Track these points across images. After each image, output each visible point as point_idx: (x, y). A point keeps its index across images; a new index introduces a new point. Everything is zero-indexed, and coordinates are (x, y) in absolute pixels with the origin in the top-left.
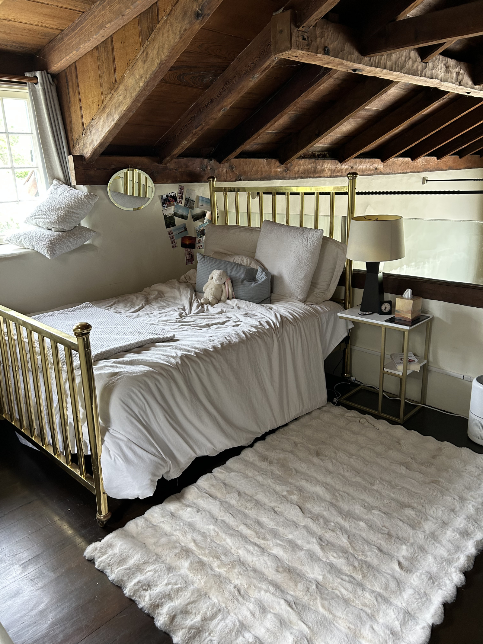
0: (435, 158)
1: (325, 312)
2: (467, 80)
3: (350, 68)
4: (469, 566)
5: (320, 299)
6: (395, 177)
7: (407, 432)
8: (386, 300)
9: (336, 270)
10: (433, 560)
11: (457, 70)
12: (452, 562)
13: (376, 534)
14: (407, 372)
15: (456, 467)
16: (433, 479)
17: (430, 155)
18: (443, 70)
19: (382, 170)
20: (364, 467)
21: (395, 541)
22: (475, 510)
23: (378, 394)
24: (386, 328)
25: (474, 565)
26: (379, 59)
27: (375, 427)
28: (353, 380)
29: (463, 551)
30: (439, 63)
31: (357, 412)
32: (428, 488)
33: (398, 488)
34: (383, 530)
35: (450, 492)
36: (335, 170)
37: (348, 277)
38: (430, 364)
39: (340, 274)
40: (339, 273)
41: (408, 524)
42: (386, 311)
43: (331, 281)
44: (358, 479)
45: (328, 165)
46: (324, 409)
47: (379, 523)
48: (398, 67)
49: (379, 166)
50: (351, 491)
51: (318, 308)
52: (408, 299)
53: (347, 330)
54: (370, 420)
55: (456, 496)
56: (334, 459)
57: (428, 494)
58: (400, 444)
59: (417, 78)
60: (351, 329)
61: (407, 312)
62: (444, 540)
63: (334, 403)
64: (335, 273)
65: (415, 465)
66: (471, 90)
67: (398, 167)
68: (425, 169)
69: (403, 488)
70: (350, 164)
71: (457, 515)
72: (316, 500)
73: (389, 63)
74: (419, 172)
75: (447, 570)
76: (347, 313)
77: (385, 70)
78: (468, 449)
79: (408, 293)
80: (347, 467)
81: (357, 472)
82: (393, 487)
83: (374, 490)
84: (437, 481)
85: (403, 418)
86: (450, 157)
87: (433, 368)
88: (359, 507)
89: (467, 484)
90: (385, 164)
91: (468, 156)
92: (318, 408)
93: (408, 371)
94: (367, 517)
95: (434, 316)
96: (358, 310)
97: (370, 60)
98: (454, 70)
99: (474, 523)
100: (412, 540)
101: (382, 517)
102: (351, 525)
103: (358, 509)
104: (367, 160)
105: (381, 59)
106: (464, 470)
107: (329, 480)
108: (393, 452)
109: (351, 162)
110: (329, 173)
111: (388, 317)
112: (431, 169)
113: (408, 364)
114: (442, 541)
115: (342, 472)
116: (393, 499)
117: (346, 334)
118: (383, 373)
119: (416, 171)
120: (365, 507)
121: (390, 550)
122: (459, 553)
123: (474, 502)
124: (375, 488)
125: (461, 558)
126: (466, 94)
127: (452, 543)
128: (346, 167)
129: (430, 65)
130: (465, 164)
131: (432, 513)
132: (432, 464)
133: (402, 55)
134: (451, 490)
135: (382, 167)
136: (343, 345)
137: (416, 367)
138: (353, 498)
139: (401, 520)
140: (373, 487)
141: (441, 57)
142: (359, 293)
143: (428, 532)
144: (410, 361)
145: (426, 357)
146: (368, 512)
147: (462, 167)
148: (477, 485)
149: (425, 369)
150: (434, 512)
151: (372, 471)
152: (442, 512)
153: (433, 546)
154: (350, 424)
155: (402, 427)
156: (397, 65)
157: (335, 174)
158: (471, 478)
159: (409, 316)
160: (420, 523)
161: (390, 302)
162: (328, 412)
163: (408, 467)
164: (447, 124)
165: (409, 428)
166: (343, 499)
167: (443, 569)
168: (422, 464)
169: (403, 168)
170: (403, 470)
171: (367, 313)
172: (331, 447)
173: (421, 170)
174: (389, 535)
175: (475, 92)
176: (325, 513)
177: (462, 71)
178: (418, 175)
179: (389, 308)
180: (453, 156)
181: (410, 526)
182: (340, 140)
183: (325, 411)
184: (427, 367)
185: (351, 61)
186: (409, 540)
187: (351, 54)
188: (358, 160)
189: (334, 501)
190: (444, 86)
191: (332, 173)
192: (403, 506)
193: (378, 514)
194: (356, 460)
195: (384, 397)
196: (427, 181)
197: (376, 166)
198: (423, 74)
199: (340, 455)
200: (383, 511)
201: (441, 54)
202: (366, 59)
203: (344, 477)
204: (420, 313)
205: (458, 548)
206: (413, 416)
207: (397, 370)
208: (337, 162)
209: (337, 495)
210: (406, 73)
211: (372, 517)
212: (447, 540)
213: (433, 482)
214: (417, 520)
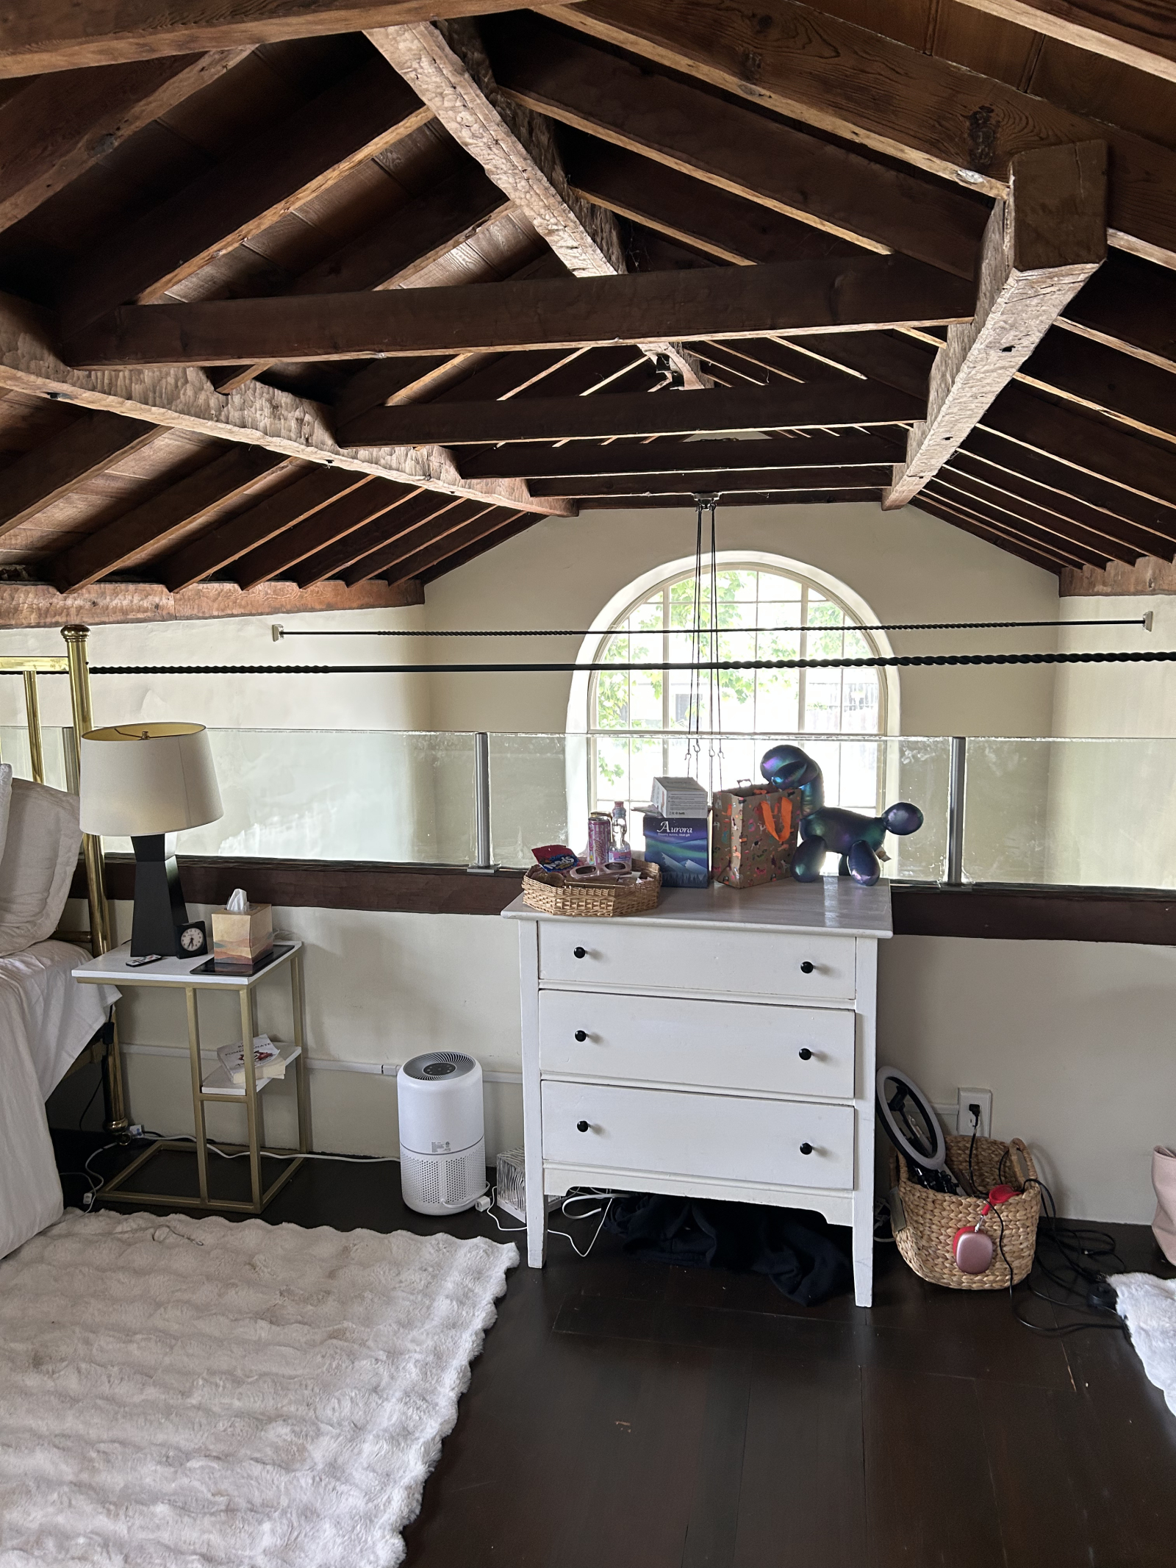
0: (295, 585)
1: (37, 973)
2: (321, 434)
3: (40, 388)
4: (411, 1511)
5: (20, 940)
6: (205, 625)
7: (270, 1231)
8: (192, 920)
9: (59, 860)
10: (334, 1531)
11: (298, 413)
12: (376, 1516)
13: (198, 1522)
14: (255, 1086)
15: (380, 1281)
16: (331, 1328)
17: (284, 577)
18: (267, 411)
19: (172, 611)
20: (166, 1354)
21: (243, 1520)
22: (421, 1370)
23: (196, 1153)
24: (195, 990)
25: (422, 1505)
26: (110, 375)
27: (192, 1240)
28: (135, 1132)
29: (397, 1479)
30: (255, 398)
31: (146, 1215)
32: (319, 1356)
33: (250, 1380)
34: (214, 1504)
35: (368, 1347)
36: (48, 610)
37: (93, 876)
38: (311, 1055)
39: (71, 869)
40: (68, 868)
41: (274, 1464)
42: (195, 948)
43: (48, 890)
44: (152, 1393)
45: (27, 597)
46: (56, 1231)
47: (204, 1489)
48: (161, 397)
49: (164, 601)
50: (131, 1431)
51: (18, 964)
52: (239, 913)
53: (104, 1008)
54: (181, 1228)
55: (381, 1352)
56: (84, 1360)
57: (320, 1370)
58: (254, 1267)
59: (210, 423)
60: (116, 1003)
61: (240, 943)
62: (356, 1470)
63: (84, 1208)
64: (58, 869)
65: (291, 1309)
66: (333, 455)
67: (211, 603)
68: (275, 608)
69: (263, 1375)
70: (87, 596)
71: (385, 1396)
72: (34, 1490)
73: (137, 389)
74: (261, 614)
75: (366, 1541)
76: (101, 966)
77: (130, 402)
78: (404, 1233)
79: (238, 898)
80: (121, 1370)
81: (145, 1374)
82: (238, 1382)
83: (194, 1406)
84: (339, 1330)
85: (261, 1199)
86: (327, 582)
87: (317, 1062)
88: (151, 1466)
89: (402, 1316)
90: (178, 596)
91: (363, 581)
92: (40, 1234)
93: (257, 1082)
94: (173, 1485)
95: (305, 942)
96: (125, 955)
97: (89, 376)
98: (290, 415)
99: (420, 1403)
100: (284, 1502)
101: (212, 1470)
102: (133, 1524)
103: (150, 1474)
104: (131, 587)
105: (117, 377)
106: (397, 1285)
107: (71, 1423)
108: (237, 1293)
109: (89, 592)
110: (33, 616)
111: (200, 961)
112: (289, 607)
113: (258, 1064)
114: (354, 1473)
115: (105, 1389)
116: (239, 1414)
117: (102, 1021)
118: (201, 1101)
119: (254, 612)
120: (167, 1461)
121: (234, 1548)
122: (389, 1489)
123: (420, 1353)
124: (194, 1401)
125: (394, 1498)
126: (326, 463)
127: (374, 1471)
128: (79, 602)
129: (237, 399)
130: (359, 598)
131: (329, 1412)
132: (328, 1293)
133: (168, 374)
134: (370, 1343)
135: (171, 602)
136: (100, 1047)
137: (275, 1070)
138: (139, 1449)
139: (257, 1460)
140: (188, 1400)
141: (258, 385)
142: (125, 909)
143: (320, 1466)
144: (263, 1057)
145: (300, 1039)
146: (176, 1472)
147: (355, 605)
148: (424, 1310)
149: (300, 1070)
150: (334, 1409)
151: (185, 1359)
152: (352, 1402)
153: (334, 1494)
154: (129, 1251)
155: (259, 1221)
156: (157, 394)
157: (48, 620)
158: (412, 1297)
159: (246, 953)
160: (302, 1449)
161: (200, 926)
162: (69, 1235)
163: (274, 1319)
164: (302, 518)
165: (274, 1220)
166: (109, 1461)
167: (356, 1542)
168: (306, 1300)
169: (222, 606)
170: (263, 1330)
171: (147, 960)
172: (77, 1330)
173: (267, 610)
174: (230, 1510)
175: (341, 460)
176: (60, 1519)
177: (308, 418)
178: (260, 620)
179: (201, 940)
180: (332, 582)
181: (280, 1466)
182: (54, 540)
183: (60, 1236)
184: (305, 1062)
185: (39, 374)
186: (279, 1503)
187: (36, 359)
188: (109, 587)
189: (85, 1477)
190: (274, 445)
191: (40, 616)
192: (262, 1420)
193: (202, 1468)
194: (143, 1344)
195: (211, 1156)
196: (282, 633)
197: (157, 600)
198: (223, 418)
199: (102, 1343)
200: (214, 1454)
201: (258, 378)
202: (79, 373)
203: (110, 1399)
204: (271, 941)
205: (387, 1478)
206: (286, 1185)
207: (233, 1086)
208: (52, 590)
209: (94, 1455)
210: (182, 412)
211: (185, 1481)
212: (363, 1469)
213: (333, 1336)
214: (296, 1444)
